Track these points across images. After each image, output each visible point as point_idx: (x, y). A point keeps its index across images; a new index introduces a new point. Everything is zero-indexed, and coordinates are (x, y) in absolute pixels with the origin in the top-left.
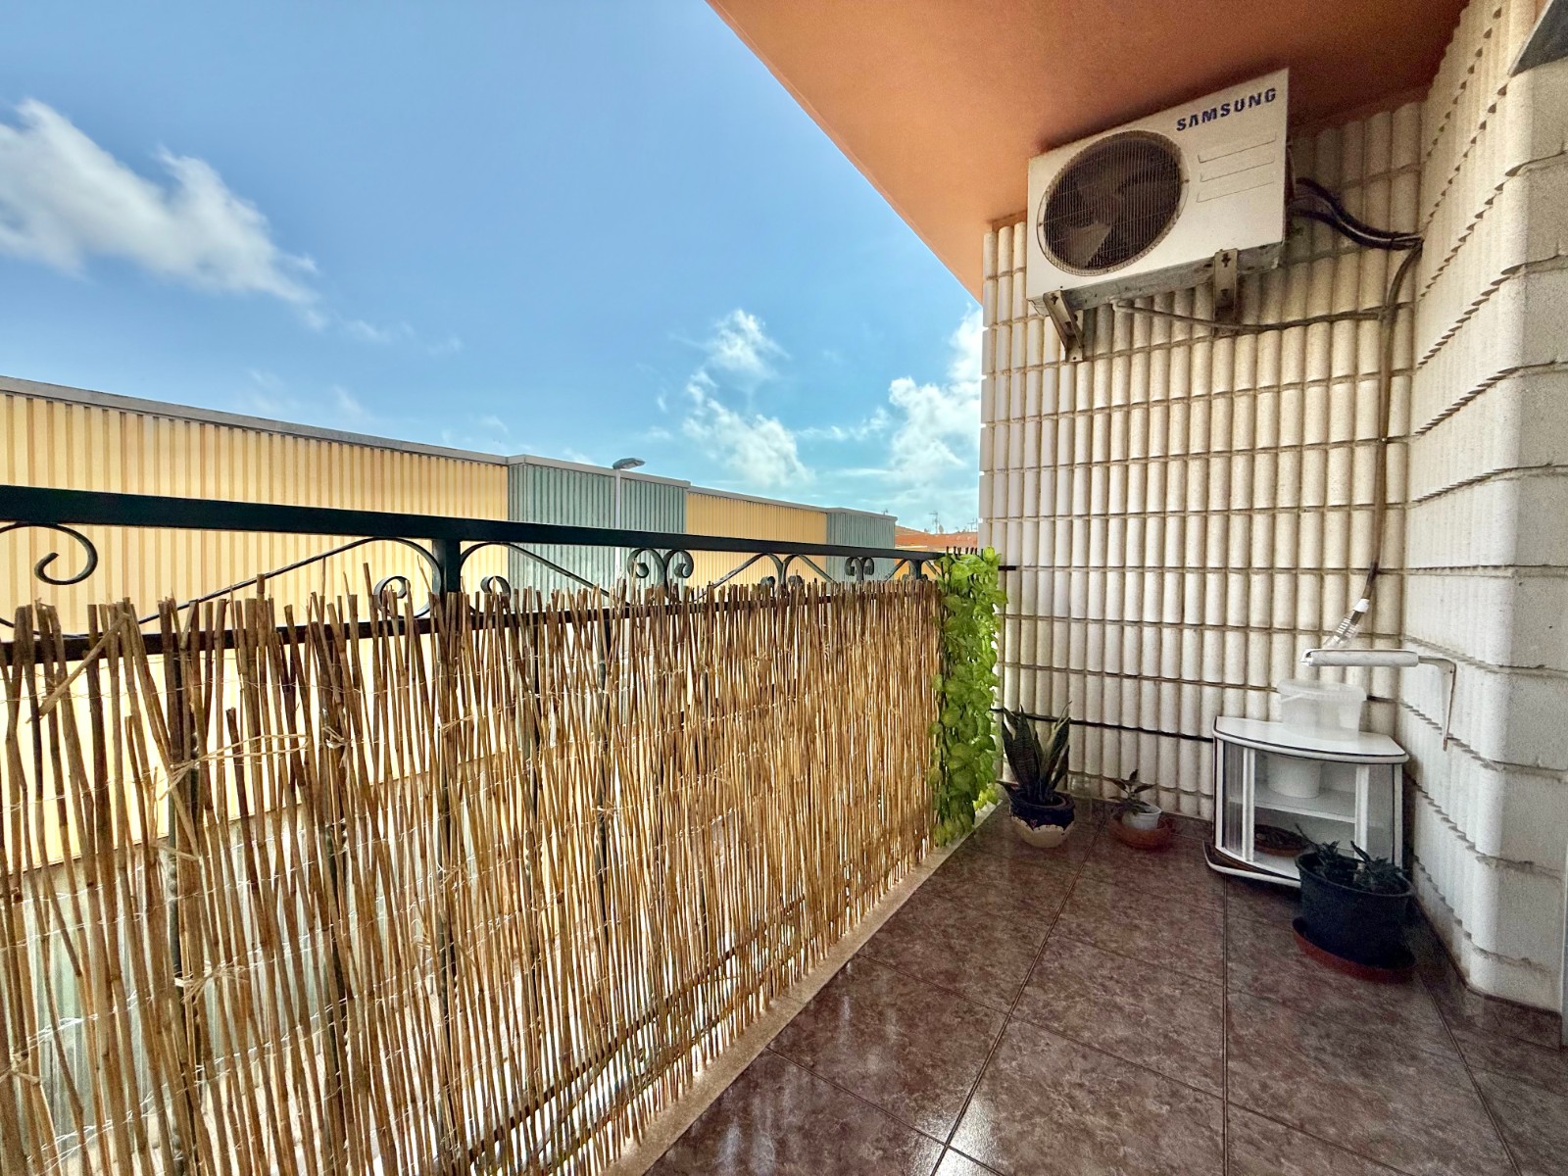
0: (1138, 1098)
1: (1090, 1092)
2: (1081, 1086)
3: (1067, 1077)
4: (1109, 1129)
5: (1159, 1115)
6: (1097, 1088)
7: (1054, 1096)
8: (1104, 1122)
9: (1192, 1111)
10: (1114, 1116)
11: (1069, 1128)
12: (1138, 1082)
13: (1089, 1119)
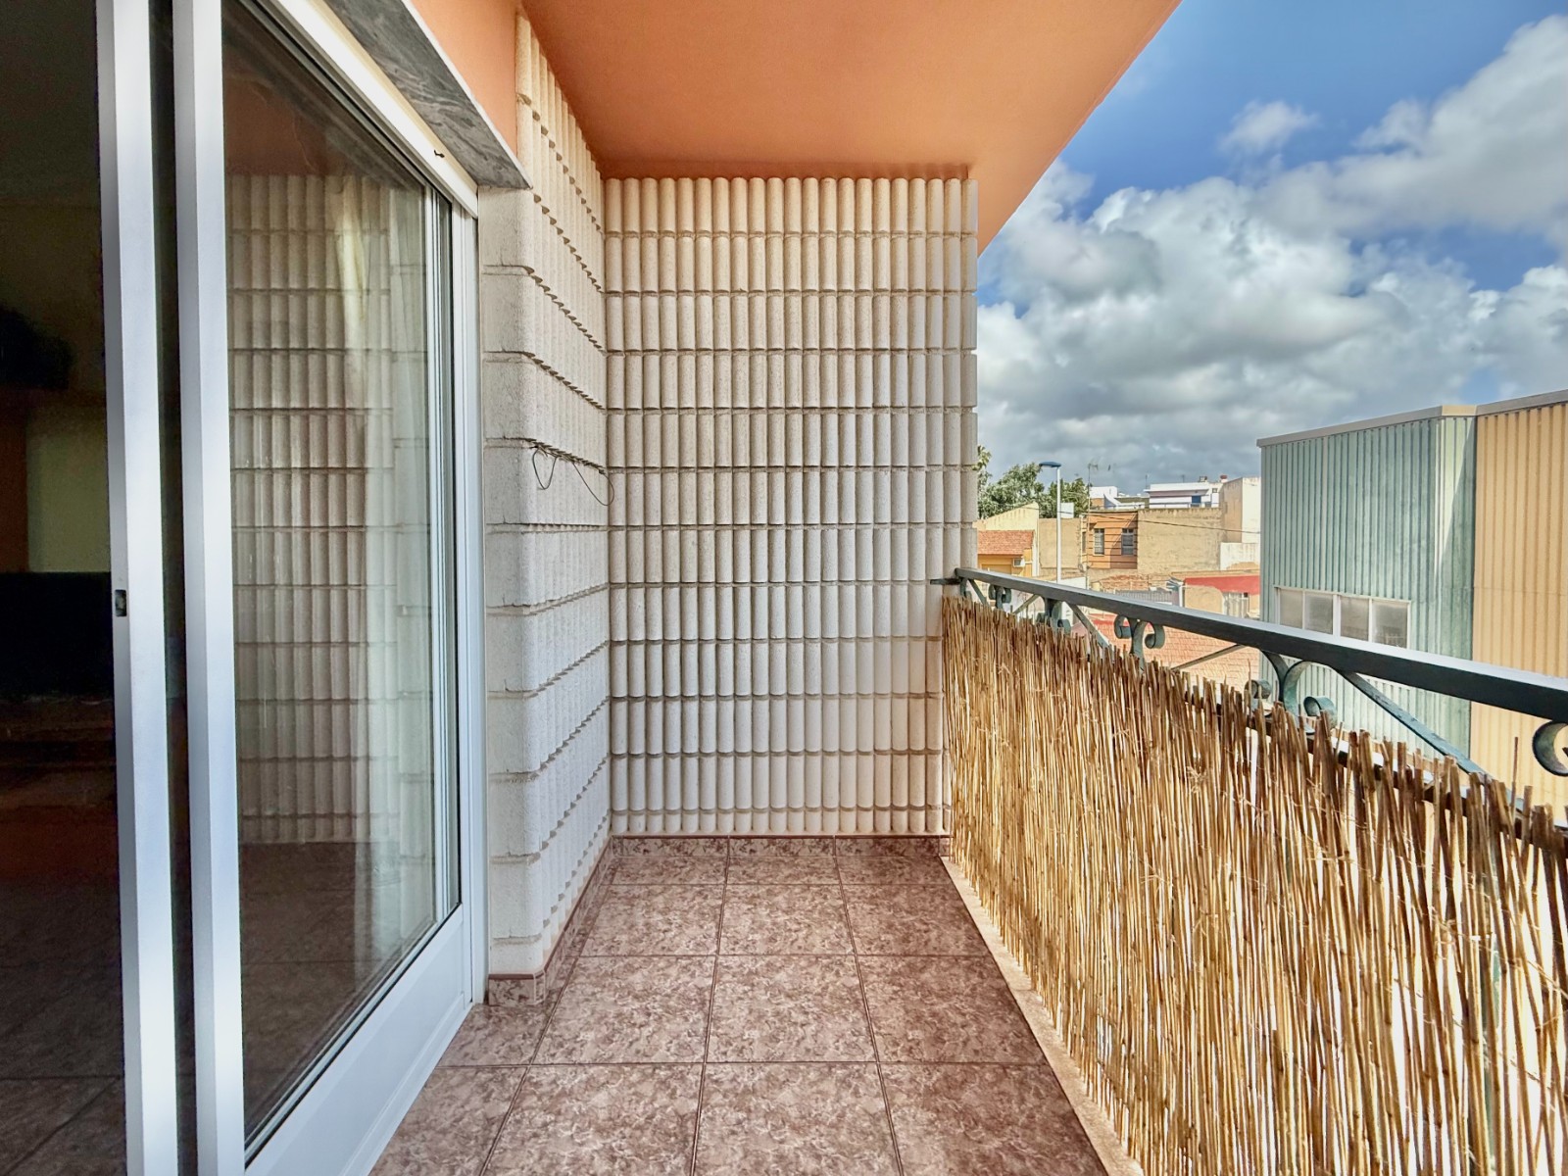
0: (764, 1034)
1: (795, 1023)
2: (802, 1025)
3: (813, 1027)
4: (778, 1004)
5: (749, 1029)
6: (792, 1029)
7: (816, 1010)
8: (781, 1007)
9: (729, 1043)
10: (778, 1014)
11: (800, 994)
12: (766, 1049)
13: (792, 1004)
